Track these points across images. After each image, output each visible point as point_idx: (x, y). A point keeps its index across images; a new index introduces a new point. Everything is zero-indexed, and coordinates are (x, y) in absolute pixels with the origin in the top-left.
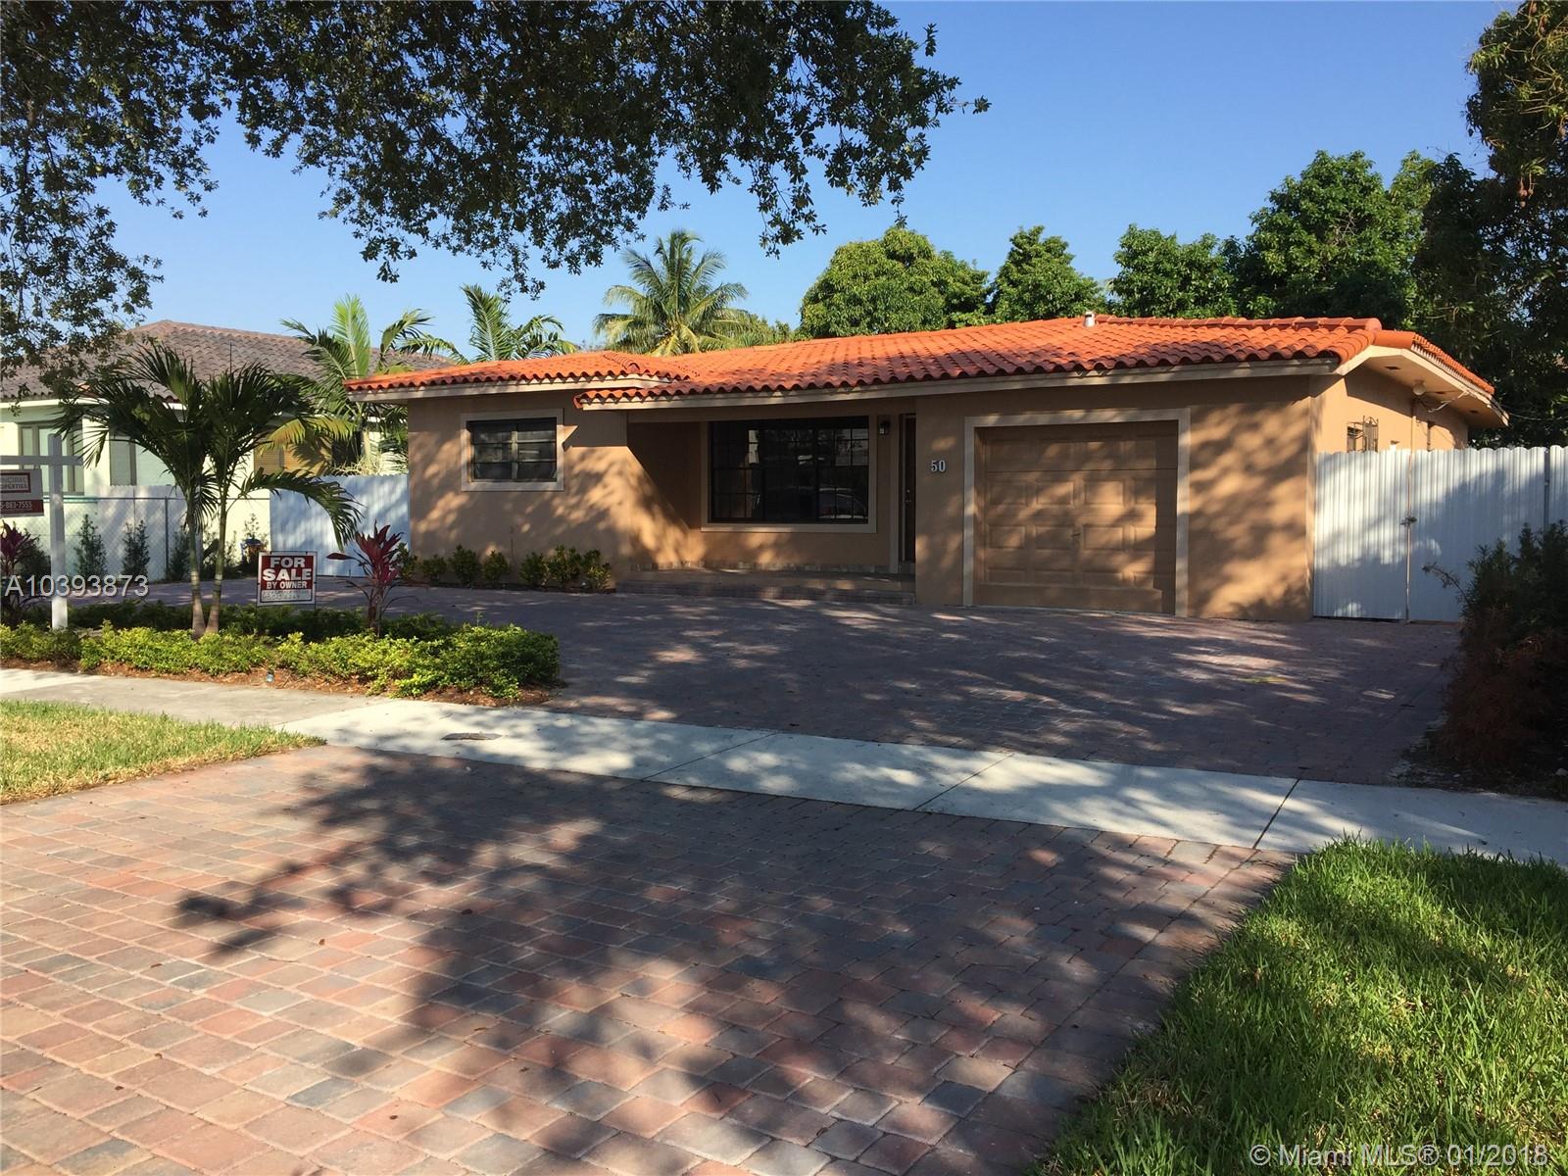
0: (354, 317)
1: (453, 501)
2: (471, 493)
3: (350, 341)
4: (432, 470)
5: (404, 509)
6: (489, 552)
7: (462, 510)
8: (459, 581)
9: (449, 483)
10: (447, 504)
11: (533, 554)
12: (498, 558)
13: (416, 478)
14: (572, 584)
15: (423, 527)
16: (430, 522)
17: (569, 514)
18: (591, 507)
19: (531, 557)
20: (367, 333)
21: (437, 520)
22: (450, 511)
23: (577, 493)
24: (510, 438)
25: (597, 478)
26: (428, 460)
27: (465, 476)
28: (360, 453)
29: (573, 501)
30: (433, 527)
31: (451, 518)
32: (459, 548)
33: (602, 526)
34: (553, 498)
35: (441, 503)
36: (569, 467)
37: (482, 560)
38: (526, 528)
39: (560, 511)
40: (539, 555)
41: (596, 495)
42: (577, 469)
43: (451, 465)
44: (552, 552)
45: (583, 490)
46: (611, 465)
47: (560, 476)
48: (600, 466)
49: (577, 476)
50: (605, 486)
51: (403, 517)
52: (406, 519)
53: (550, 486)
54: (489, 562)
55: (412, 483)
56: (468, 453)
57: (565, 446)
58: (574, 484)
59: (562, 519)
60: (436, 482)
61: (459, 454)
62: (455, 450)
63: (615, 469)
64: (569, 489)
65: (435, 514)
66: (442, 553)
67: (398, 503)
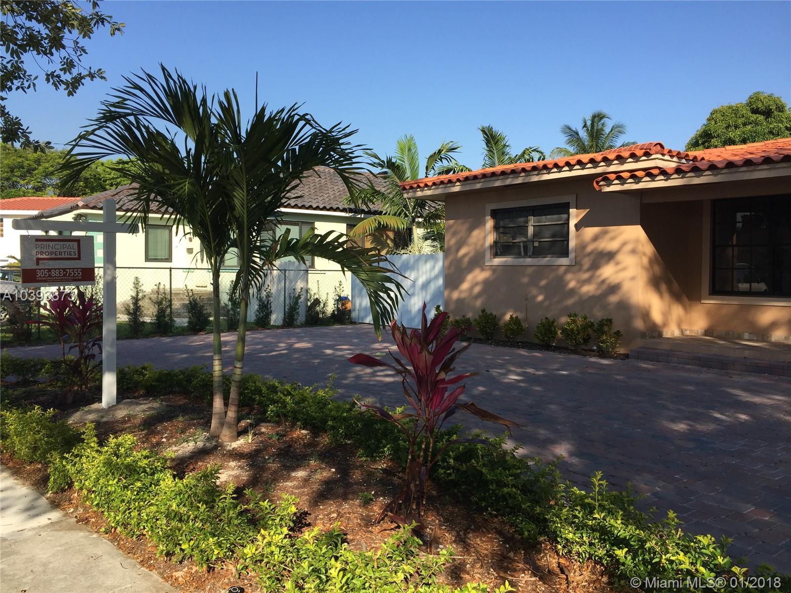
0: (409, 150)
1: (479, 276)
2: (494, 269)
3: (406, 165)
4: (463, 251)
5: (441, 281)
6: (507, 317)
7: (486, 283)
8: (482, 337)
9: (477, 261)
10: (475, 277)
11: (546, 318)
12: (515, 321)
13: (451, 258)
14: (584, 347)
15: (455, 295)
16: (461, 292)
17: (580, 287)
18: (603, 281)
19: (544, 321)
20: (417, 159)
21: (466, 291)
22: (476, 284)
23: (588, 270)
24: (527, 222)
25: (610, 256)
26: (460, 245)
27: (488, 255)
28: (410, 241)
29: (586, 276)
30: (463, 295)
31: (477, 289)
32: (483, 311)
33: (613, 299)
34: (566, 272)
35: (470, 277)
36: (582, 247)
37: (501, 323)
38: (540, 298)
39: (572, 284)
40: (551, 320)
41: (608, 272)
42: (590, 248)
43: (478, 247)
44: (564, 320)
45: (595, 266)
46: (624, 244)
47: (572, 255)
48: (613, 246)
49: (589, 254)
50: (617, 263)
51: (439, 288)
52: (442, 289)
53: (564, 261)
54: (507, 324)
55: (447, 263)
56: (491, 239)
57: (578, 227)
58: (587, 262)
59: (573, 292)
60: (466, 260)
61: (485, 238)
62: (482, 235)
63: (629, 247)
64: (581, 265)
65: (465, 286)
66: (470, 315)
67: (436, 277)
